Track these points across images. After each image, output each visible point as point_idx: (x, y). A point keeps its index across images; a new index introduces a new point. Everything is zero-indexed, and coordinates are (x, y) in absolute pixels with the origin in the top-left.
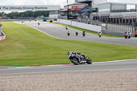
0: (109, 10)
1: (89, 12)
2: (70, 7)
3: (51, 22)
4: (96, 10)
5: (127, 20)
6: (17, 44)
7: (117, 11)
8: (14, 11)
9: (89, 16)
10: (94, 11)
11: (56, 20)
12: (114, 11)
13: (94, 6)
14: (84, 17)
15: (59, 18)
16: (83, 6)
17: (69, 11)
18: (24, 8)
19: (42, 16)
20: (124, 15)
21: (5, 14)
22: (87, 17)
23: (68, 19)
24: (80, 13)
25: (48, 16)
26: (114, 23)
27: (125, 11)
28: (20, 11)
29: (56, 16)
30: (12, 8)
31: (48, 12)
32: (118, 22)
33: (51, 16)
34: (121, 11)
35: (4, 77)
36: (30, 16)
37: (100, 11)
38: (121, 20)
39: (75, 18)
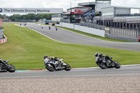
0: (113, 14)
1: (93, 16)
2: (73, 11)
3: (53, 25)
4: (100, 14)
5: (131, 25)
6: (18, 48)
7: (121, 15)
8: (16, 13)
9: (92, 20)
10: (98, 15)
11: (58, 23)
12: (118, 15)
13: (97, 9)
14: (87, 20)
15: (61, 21)
16: (86, 9)
17: (72, 14)
18: (26, 10)
19: (45, 19)
20: (128, 19)
21: (7, 17)
22: (90, 21)
23: (71, 22)
24: (83, 16)
25: (50, 19)
26: (118, 27)
27: (129, 15)
28: (21, 14)
29: (59, 19)
30: (14, 10)
31: (51, 15)
32: (121, 27)
33: (54, 19)
34: (125, 15)
35: (4, 80)
36: (32, 19)
37: (103, 15)
38: (125, 25)
39: (78, 22)
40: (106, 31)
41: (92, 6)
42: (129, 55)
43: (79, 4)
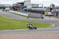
0: (31, 7)
1: (23, 8)
2: (15, 5)
3: (6, 11)
4: (26, 7)
5: (39, 11)
7: (35, 7)
9: (23, 9)
10: (25, 7)
11: (8, 10)
12: (33, 7)
13: (25, 5)
14: (21, 9)
15: (10, 10)
16: (20, 5)
17: (14, 7)
19: (2, 9)
20: (38, 9)
23: (14, 10)
24: (19, 8)
25: (5, 9)
26: (33, 12)
27: (38, 7)
29: (8, 9)
31: (5, 7)
32: (35, 12)
34: (36, 7)
37: (27, 7)
38: (36, 11)
39: (17, 10)
40: (28, 14)
41: (23, 4)
42: (38, 24)
43: (17, 3)
